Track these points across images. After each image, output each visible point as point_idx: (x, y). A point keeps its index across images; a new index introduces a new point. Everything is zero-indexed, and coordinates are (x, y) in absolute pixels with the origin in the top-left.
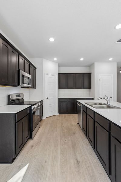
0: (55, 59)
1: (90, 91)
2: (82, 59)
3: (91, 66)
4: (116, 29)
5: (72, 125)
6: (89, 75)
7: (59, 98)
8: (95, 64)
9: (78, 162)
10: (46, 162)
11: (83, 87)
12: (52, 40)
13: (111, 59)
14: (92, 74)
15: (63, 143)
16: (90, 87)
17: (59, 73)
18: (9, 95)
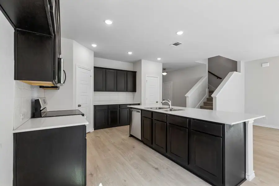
0: (94, 46)
1: (134, 96)
2: (130, 53)
3: (137, 63)
4: (176, 34)
5: (123, 140)
6: (134, 74)
7: (94, 105)
9: (157, 169)
10: (125, 181)
11: (126, 90)
12: (109, 22)
13: (159, 59)
14: (137, 73)
15: (130, 159)
16: (134, 90)
17: (95, 67)
18: (38, 100)
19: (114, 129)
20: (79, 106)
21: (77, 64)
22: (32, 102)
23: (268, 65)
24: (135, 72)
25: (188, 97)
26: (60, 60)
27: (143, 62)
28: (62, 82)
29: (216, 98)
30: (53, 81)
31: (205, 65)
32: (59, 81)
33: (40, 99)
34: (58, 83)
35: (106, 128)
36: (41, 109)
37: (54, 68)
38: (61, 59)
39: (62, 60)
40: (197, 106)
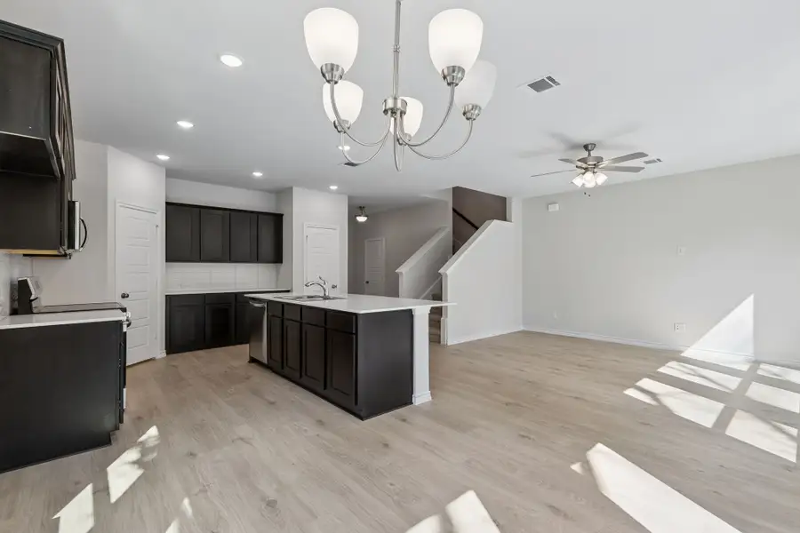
0: (163, 157)
1: (278, 272)
2: (258, 174)
3: (284, 193)
5: (231, 368)
6: (277, 220)
7: (166, 296)
8: (296, 191)
11: (256, 258)
13: (334, 188)
14: (284, 218)
16: (277, 257)
17: (168, 204)
18: (26, 280)
19: (220, 352)
20: (124, 296)
21: (118, 200)
22: (12, 286)
23: (557, 207)
24: (281, 215)
25: (401, 273)
26: (72, 205)
27: (298, 194)
28: (77, 246)
29: (446, 276)
30: (59, 249)
31: (446, 203)
32: (71, 246)
33: (28, 280)
34: (68, 248)
35: (199, 349)
36: (32, 298)
37: (62, 227)
38: (74, 202)
39: (77, 205)
40: (424, 295)
